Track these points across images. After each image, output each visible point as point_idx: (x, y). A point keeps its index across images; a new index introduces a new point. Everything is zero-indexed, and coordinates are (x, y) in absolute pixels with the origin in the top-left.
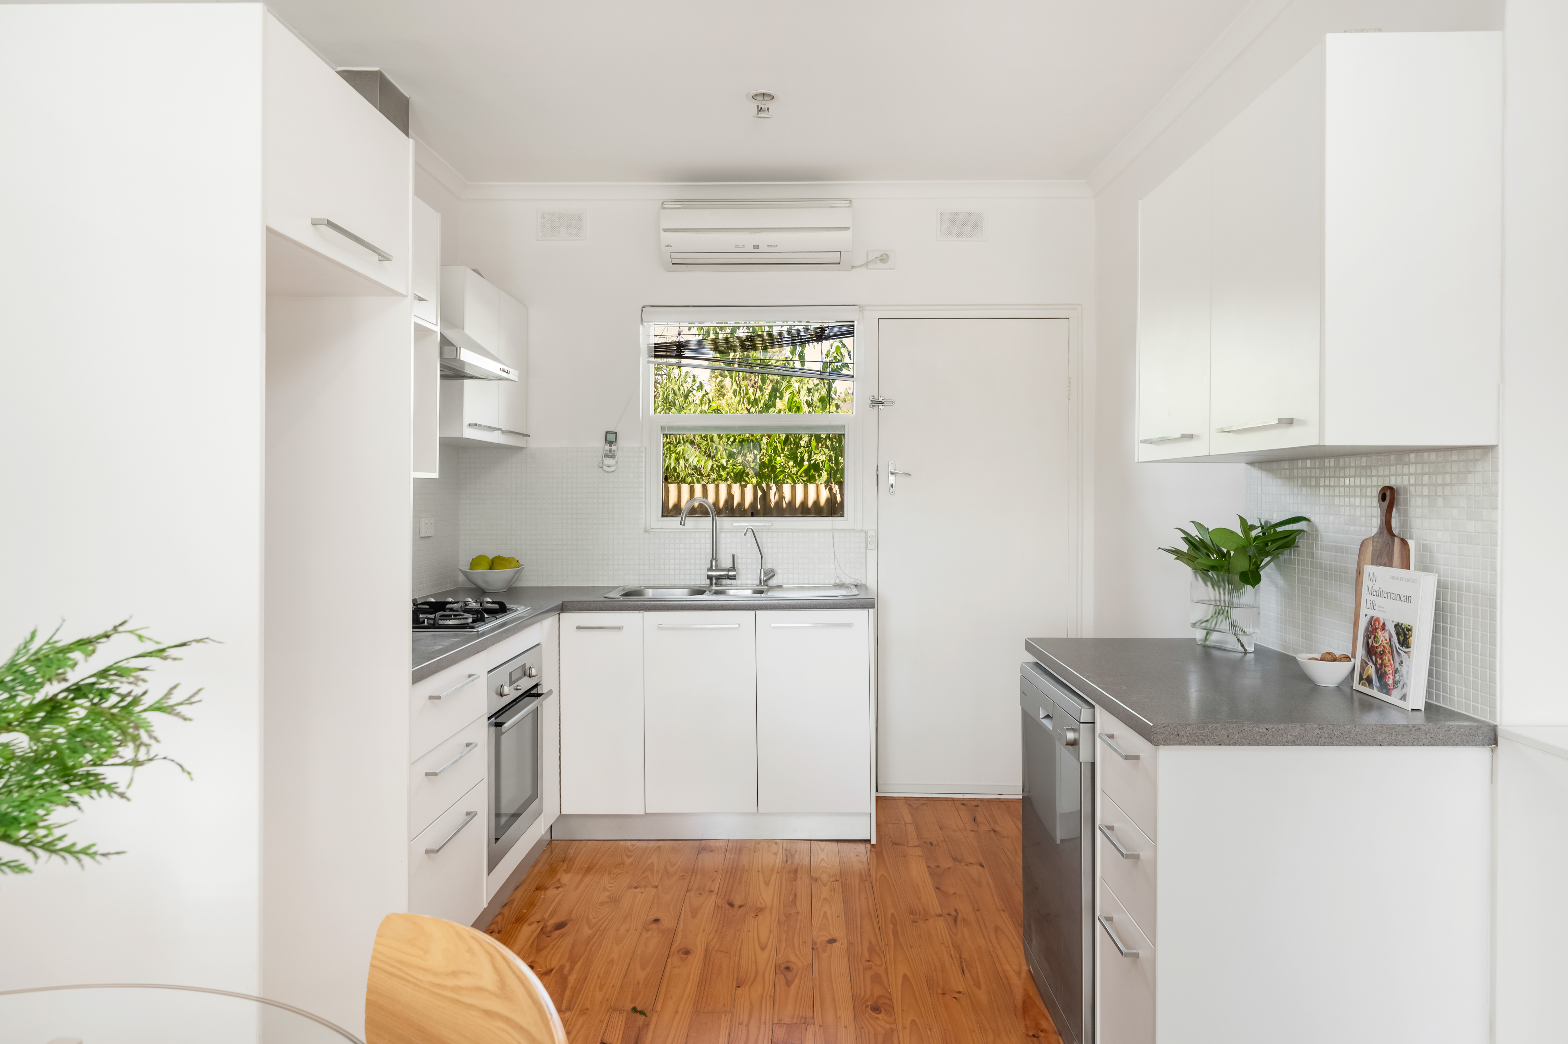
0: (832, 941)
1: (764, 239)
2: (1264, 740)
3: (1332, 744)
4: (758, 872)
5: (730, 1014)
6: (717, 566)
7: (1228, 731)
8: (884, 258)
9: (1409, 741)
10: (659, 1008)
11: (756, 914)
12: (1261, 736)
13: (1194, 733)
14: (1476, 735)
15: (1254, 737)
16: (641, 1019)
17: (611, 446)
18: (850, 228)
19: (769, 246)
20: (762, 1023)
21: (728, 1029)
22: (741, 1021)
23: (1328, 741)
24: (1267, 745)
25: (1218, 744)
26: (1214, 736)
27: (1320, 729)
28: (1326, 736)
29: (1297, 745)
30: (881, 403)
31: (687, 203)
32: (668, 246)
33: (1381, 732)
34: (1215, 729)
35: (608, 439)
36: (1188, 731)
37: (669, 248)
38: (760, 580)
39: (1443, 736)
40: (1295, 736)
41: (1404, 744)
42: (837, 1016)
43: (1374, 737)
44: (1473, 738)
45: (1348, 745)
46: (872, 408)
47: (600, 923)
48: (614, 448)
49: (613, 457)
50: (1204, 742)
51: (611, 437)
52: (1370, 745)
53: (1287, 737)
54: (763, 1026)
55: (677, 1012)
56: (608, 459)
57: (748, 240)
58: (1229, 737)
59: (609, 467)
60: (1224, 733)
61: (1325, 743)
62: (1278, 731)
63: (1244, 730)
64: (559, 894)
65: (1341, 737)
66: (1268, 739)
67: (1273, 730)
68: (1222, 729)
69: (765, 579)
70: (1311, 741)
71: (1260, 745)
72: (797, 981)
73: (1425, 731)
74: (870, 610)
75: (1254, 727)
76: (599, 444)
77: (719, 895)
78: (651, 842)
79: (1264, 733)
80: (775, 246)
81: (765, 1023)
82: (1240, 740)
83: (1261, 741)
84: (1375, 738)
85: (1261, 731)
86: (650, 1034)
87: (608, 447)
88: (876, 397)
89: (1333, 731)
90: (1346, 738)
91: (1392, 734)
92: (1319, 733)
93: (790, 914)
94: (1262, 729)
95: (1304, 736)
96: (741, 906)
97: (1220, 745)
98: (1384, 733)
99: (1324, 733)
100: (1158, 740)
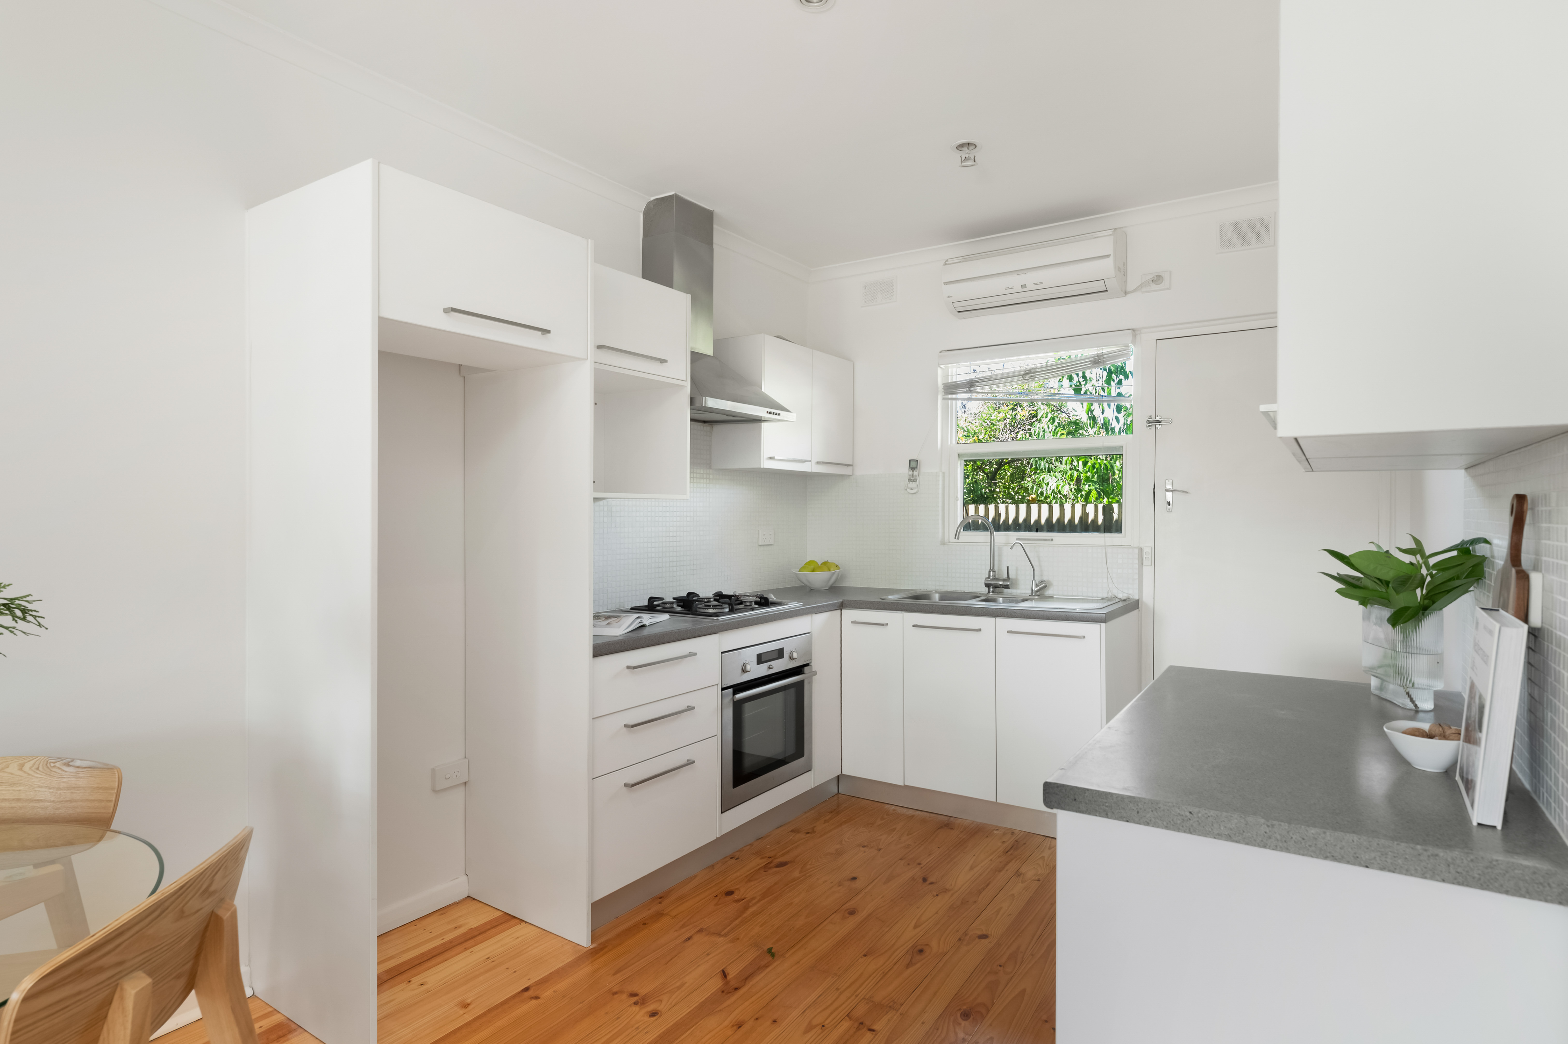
0: (984, 937)
1: (1029, 279)
2: (1186, 826)
3: (1288, 850)
4: (974, 855)
5: (837, 977)
6: (994, 576)
7: (1138, 805)
8: (1158, 279)
9: (1416, 869)
10: (787, 955)
11: (937, 894)
12: (1183, 820)
13: (1095, 801)
14: (1546, 884)
15: (1173, 820)
16: (768, 958)
17: (913, 471)
18: (1110, 255)
19: (1035, 284)
20: (855, 995)
21: (823, 991)
22: (839, 988)
23: (1281, 845)
24: (1191, 833)
25: (1125, 819)
26: (1119, 809)
27: (1268, 826)
28: (1279, 837)
29: (1233, 841)
30: (1158, 422)
31: (965, 259)
32: (949, 297)
33: (1368, 848)
34: (1121, 801)
35: (911, 466)
36: (1087, 796)
37: (950, 298)
38: (1032, 590)
39: (1479, 874)
40: (1231, 829)
41: (1408, 872)
42: (924, 1010)
43: (1355, 853)
44: (1538, 888)
45: (1312, 857)
46: (1149, 428)
47: (811, 870)
48: (916, 473)
49: (915, 481)
50: (1107, 814)
51: (913, 464)
52: (1348, 862)
53: (1220, 828)
54: (853, 997)
55: (798, 962)
56: (911, 483)
57: (1016, 281)
58: (1139, 814)
59: (911, 489)
60: (1133, 808)
61: (1276, 846)
62: (1207, 818)
63: (1159, 808)
64: (804, 838)
65: (1301, 843)
66: (1192, 826)
67: (1200, 815)
68: (1130, 802)
69: (1036, 590)
70: (1255, 840)
71: (1181, 832)
72: (918, 965)
73: (1447, 860)
74: (1102, 624)
75: (1174, 806)
76: (906, 470)
77: (922, 869)
78: (911, 810)
79: (1186, 816)
80: (1041, 283)
81: (857, 996)
82: (1153, 820)
83: (1183, 826)
84: (1357, 855)
85: (1183, 813)
86: (762, 975)
87: (911, 473)
88: (1153, 417)
89: (1288, 832)
90: (1310, 846)
91: (1386, 854)
92: (1268, 831)
93: (968, 902)
94: (1184, 811)
95: (1244, 832)
96: (931, 883)
97: (1128, 821)
98: (1373, 851)
99: (1275, 833)
100: (1051, 802)
